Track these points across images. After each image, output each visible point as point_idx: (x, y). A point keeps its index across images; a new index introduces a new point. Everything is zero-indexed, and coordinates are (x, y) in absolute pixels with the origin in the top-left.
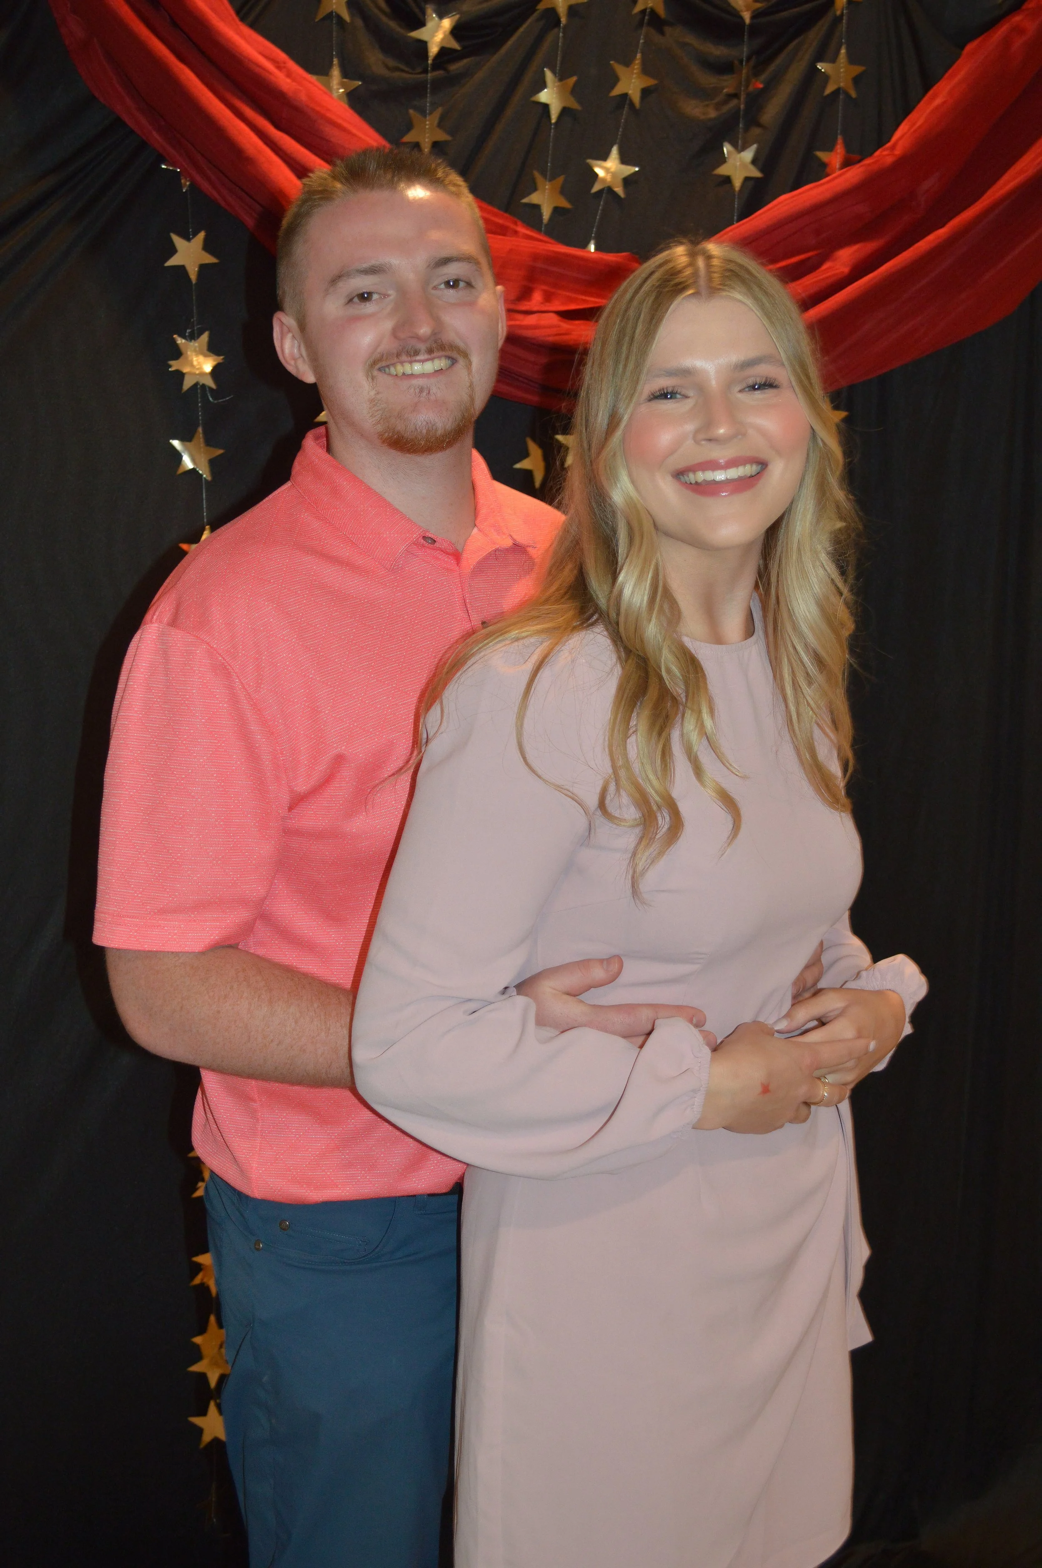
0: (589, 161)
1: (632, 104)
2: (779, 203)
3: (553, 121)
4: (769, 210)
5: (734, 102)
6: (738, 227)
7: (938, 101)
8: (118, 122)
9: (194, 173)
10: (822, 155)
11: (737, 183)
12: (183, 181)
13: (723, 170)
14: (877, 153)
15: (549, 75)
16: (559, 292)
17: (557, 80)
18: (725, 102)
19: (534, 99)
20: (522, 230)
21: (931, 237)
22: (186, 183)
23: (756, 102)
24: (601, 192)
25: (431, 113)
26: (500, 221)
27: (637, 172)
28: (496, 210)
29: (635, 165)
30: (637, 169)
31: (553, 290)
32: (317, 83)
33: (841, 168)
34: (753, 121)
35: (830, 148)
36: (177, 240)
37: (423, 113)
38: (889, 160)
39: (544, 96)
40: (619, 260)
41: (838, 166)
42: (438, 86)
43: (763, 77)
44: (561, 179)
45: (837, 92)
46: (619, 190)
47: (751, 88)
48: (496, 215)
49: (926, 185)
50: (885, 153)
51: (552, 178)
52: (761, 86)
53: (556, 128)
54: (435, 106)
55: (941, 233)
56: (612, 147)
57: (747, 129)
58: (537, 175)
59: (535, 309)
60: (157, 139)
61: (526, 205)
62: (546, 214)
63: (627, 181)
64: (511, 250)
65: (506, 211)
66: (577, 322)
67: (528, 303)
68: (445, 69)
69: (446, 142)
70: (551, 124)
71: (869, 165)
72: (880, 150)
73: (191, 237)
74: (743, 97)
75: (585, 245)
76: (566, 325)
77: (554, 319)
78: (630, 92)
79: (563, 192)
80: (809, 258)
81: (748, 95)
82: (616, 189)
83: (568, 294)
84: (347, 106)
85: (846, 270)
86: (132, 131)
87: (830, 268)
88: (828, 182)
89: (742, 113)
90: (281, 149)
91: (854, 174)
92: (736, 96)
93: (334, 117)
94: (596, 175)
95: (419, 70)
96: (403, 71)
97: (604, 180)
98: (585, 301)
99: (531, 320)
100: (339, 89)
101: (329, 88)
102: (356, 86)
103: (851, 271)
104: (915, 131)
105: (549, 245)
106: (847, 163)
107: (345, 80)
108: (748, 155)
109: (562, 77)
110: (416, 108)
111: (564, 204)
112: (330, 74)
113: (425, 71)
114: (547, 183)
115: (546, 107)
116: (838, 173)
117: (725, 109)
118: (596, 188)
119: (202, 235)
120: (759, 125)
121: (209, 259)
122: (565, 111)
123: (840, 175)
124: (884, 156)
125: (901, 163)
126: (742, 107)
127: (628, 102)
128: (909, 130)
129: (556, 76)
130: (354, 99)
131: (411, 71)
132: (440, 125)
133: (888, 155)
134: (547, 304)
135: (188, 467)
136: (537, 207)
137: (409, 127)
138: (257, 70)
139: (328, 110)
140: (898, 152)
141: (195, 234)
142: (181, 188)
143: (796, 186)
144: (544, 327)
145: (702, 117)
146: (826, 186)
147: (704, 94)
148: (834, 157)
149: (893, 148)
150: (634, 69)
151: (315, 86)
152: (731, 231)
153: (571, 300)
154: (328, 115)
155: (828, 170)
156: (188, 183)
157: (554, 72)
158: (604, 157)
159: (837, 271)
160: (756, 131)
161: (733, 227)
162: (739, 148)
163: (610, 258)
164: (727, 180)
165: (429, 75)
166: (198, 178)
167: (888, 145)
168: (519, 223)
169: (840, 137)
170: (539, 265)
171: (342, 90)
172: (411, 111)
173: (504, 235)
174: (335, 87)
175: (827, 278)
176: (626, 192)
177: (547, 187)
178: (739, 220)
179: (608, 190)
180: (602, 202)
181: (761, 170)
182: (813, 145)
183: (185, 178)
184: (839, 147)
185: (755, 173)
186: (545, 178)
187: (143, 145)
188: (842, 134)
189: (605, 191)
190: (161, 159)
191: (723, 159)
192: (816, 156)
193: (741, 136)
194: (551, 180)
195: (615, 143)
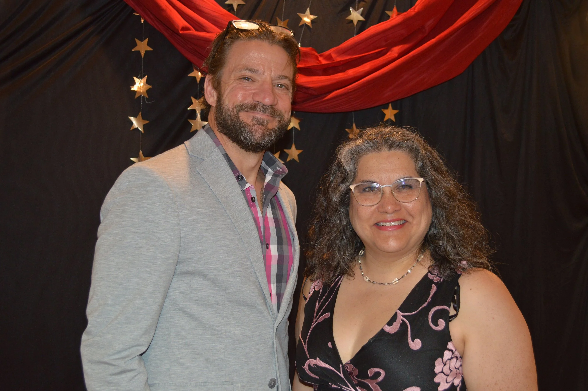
0: (298, 14)
2: (371, 29)
4: (366, 32)
9: (145, 16)
10: (388, 13)
11: (355, 23)
12: (141, 19)
13: (350, 18)
14: (408, 11)
21: (429, 42)
22: (142, 21)
24: (302, 25)
29: (315, 15)
30: (316, 17)
33: (396, 16)
35: (391, 10)
36: (137, 41)
38: (413, 13)
40: (307, 50)
41: (394, 16)
44: (287, 20)
46: (309, 24)
49: (428, 23)
50: (411, 11)
51: (284, 20)
53: (286, 1)
55: (433, 41)
57: (359, 2)
58: (278, 18)
60: (132, 3)
63: (313, 21)
69: (243, 4)
71: (405, 15)
73: (143, 40)
79: (288, 25)
80: (382, 50)
85: (396, 55)
87: (390, 54)
88: (389, 21)
90: (176, 6)
94: (302, 19)
97: (304, 21)
103: (398, 56)
104: (423, 2)
106: (398, 15)
108: (359, 12)
114: (282, 22)
116: (393, 18)
119: (147, 40)
120: (364, 1)
121: (149, 49)
124: (411, 12)
125: (418, 14)
128: (421, 2)
133: (412, 11)
135: (135, 127)
140: (416, 10)
141: (145, 39)
142: (141, 22)
143: (378, 23)
146: (388, 23)
148: (393, 13)
149: (415, 9)
155: (390, 18)
158: (304, 12)
159: (393, 56)
160: (362, 3)
161: (354, 37)
162: (356, 9)
163: (304, 49)
164: (351, 21)
166: (147, 18)
167: (413, 7)
169: (395, 6)
175: (389, 58)
176: (312, 26)
177: (282, 23)
178: (356, 35)
179: (306, 25)
180: (303, 29)
181: (365, 18)
182: (385, 9)
183: (143, 18)
184: (395, 9)
185: (361, 18)
186: (281, 20)
187: (127, 5)
188: (396, 4)
189: (304, 25)
190: (134, 11)
191: (350, 14)
192: (386, 13)
193: (357, 5)
194: (283, 21)
195: (308, 7)
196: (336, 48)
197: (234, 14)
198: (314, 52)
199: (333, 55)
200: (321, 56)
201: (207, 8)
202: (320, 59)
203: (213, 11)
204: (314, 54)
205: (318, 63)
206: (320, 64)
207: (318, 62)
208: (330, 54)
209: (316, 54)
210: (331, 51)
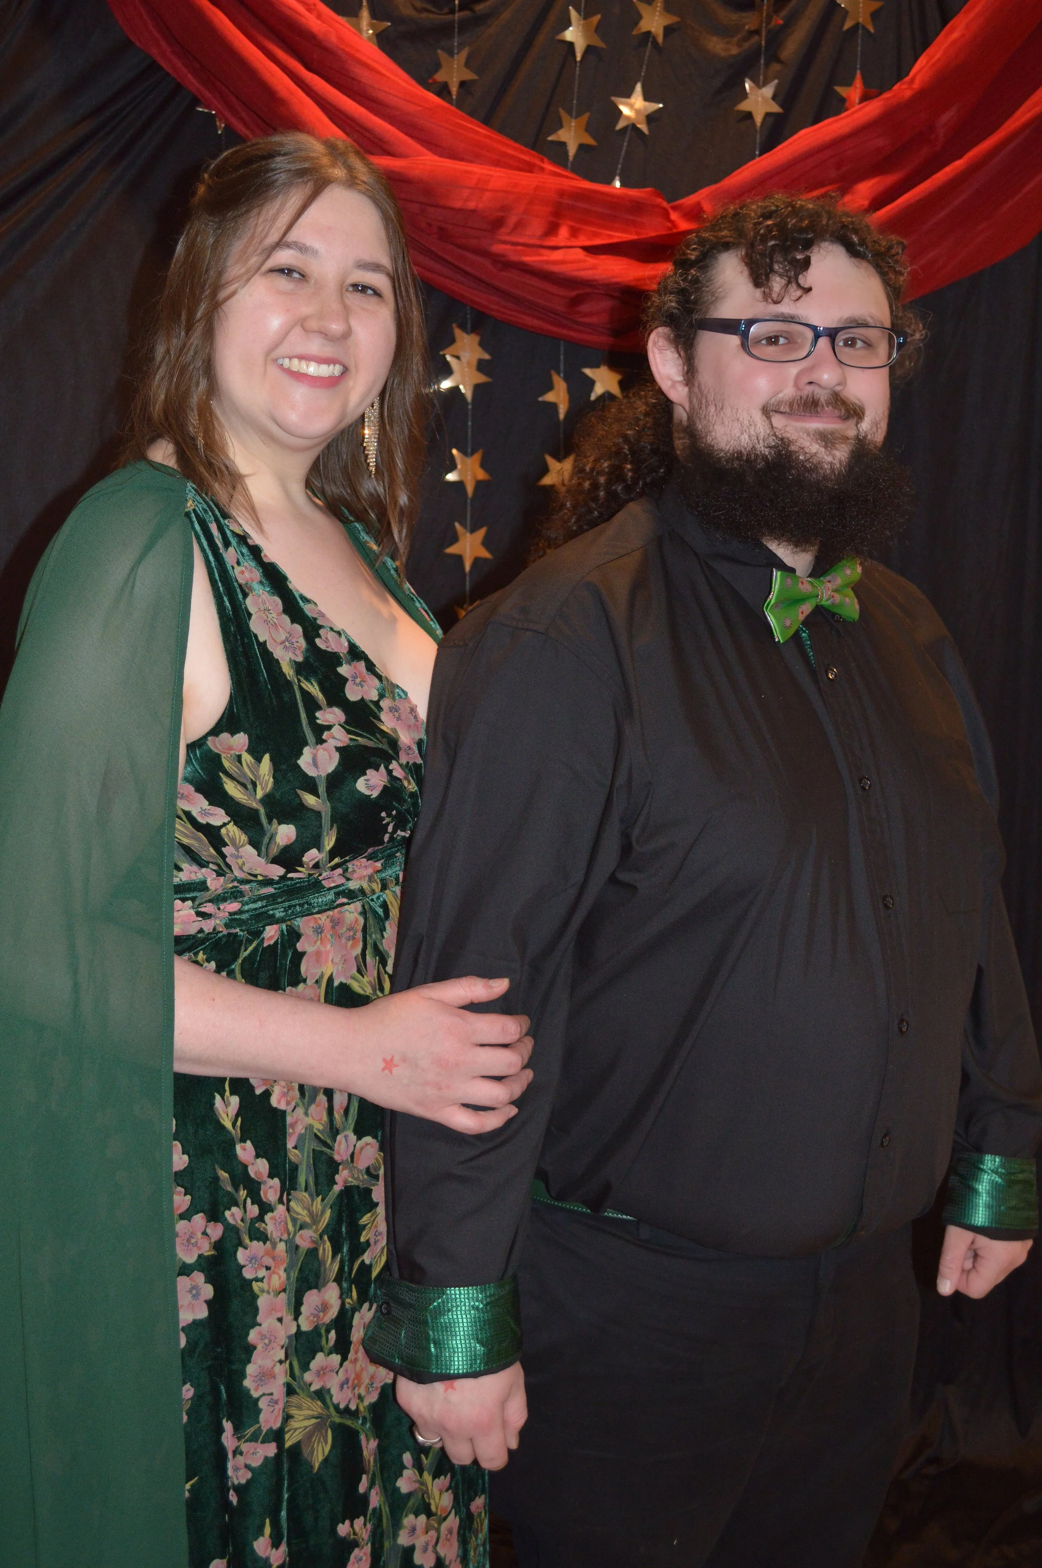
0: (613, 98)
1: (655, 41)
2: (800, 138)
3: (578, 59)
4: (791, 144)
5: (756, 38)
6: (759, 162)
7: (955, 35)
8: (154, 66)
9: (228, 114)
10: (841, 90)
11: (758, 119)
12: (218, 123)
13: (744, 106)
14: (896, 87)
15: (573, 13)
16: (584, 227)
17: (581, 18)
18: (746, 39)
19: (560, 37)
20: (549, 167)
21: (947, 169)
22: (221, 125)
23: (776, 38)
24: (625, 129)
25: (458, 54)
26: (527, 158)
27: (660, 109)
28: (523, 148)
29: (660, 103)
30: (661, 106)
31: (577, 225)
32: (347, 25)
33: (861, 101)
34: (774, 57)
35: (849, 83)
37: (451, 54)
38: (908, 94)
39: (570, 34)
40: (643, 195)
41: (857, 101)
42: (464, 26)
43: (784, 13)
44: (586, 117)
45: (856, 27)
46: (643, 127)
47: (770, 27)
48: (522, 152)
49: (945, 118)
50: (904, 87)
51: (578, 116)
52: (781, 22)
53: (580, 67)
54: (461, 46)
55: (958, 165)
56: (636, 84)
57: (767, 65)
58: (562, 113)
59: (562, 244)
60: (192, 83)
61: (552, 142)
62: (572, 150)
63: (651, 118)
64: (537, 188)
65: (533, 149)
66: (603, 257)
67: (554, 239)
68: (471, 10)
69: (473, 81)
70: (576, 62)
71: (888, 99)
72: (898, 85)
74: (764, 33)
75: (610, 181)
76: (591, 260)
77: (580, 254)
78: (653, 30)
79: (588, 129)
81: (769, 31)
82: (639, 126)
83: (594, 229)
84: (376, 48)
85: (866, 203)
86: (168, 74)
88: (847, 117)
89: (763, 49)
90: (312, 90)
91: (874, 108)
92: (757, 32)
93: (364, 59)
94: (621, 112)
95: (446, 10)
96: (430, 12)
97: (628, 118)
98: (610, 236)
99: (557, 255)
100: (368, 30)
101: (360, 30)
102: (386, 26)
103: (870, 205)
104: (933, 65)
105: (575, 181)
106: (866, 97)
107: (374, 21)
108: (768, 91)
109: (586, 15)
110: (443, 49)
111: (590, 141)
112: (360, 15)
113: (452, 12)
114: (573, 120)
115: (571, 45)
116: (857, 107)
117: (746, 45)
118: (621, 125)
120: (779, 61)
122: (589, 50)
123: (860, 109)
124: (903, 90)
125: (921, 95)
126: (763, 43)
127: (651, 39)
128: (927, 63)
129: (580, 14)
130: (383, 40)
131: (438, 12)
132: (468, 64)
133: (906, 89)
134: (574, 239)
136: (563, 145)
137: (438, 66)
138: (288, 12)
139: (358, 51)
140: (916, 86)
142: (216, 129)
143: (817, 120)
144: (572, 262)
145: (723, 54)
146: (845, 121)
147: (725, 32)
148: (853, 92)
149: (911, 81)
150: (657, 6)
151: (346, 28)
152: (751, 166)
153: (596, 235)
154: (358, 55)
155: (847, 104)
156: (223, 125)
157: (578, 10)
158: (628, 94)
160: (776, 67)
161: (754, 161)
162: (761, 83)
163: (633, 193)
164: (749, 116)
165: (457, 15)
166: (232, 119)
167: (907, 79)
168: (546, 160)
169: (858, 72)
170: (566, 201)
171: (371, 32)
172: (439, 51)
173: (531, 172)
174: (365, 28)
176: (649, 129)
177: (573, 124)
178: (761, 154)
179: (633, 127)
180: (626, 140)
181: (781, 106)
182: (832, 80)
183: (220, 120)
184: (858, 83)
185: (775, 108)
186: (571, 116)
187: (178, 88)
188: (861, 69)
189: (630, 128)
190: (196, 101)
191: (744, 95)
192: (836, 91)
193: (762, 72)
194: (576, 118)
195: (639, 81)
196: (713, 187)
197: (450, 102)
198: (659, 200)
199: (707, 206)
200: (674, 208)
201: (390, 94)
202: (674, 216)
203: (405, 100)
204: (658, 206)
205: (670, 229)
206: (675, 231)
207: (669, 225)
208: (698, 204)
209: (665, 204)
210: (702, 197)
